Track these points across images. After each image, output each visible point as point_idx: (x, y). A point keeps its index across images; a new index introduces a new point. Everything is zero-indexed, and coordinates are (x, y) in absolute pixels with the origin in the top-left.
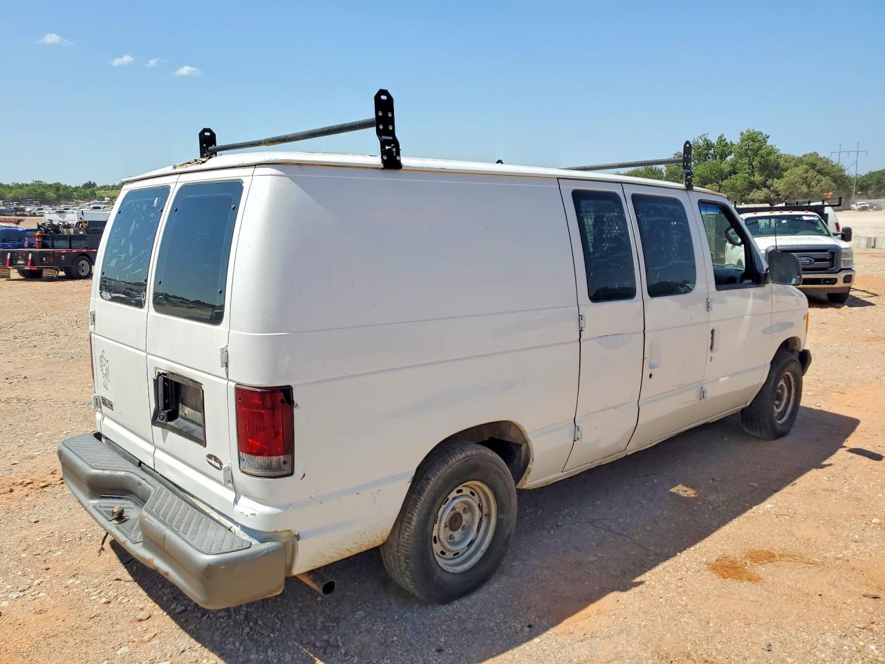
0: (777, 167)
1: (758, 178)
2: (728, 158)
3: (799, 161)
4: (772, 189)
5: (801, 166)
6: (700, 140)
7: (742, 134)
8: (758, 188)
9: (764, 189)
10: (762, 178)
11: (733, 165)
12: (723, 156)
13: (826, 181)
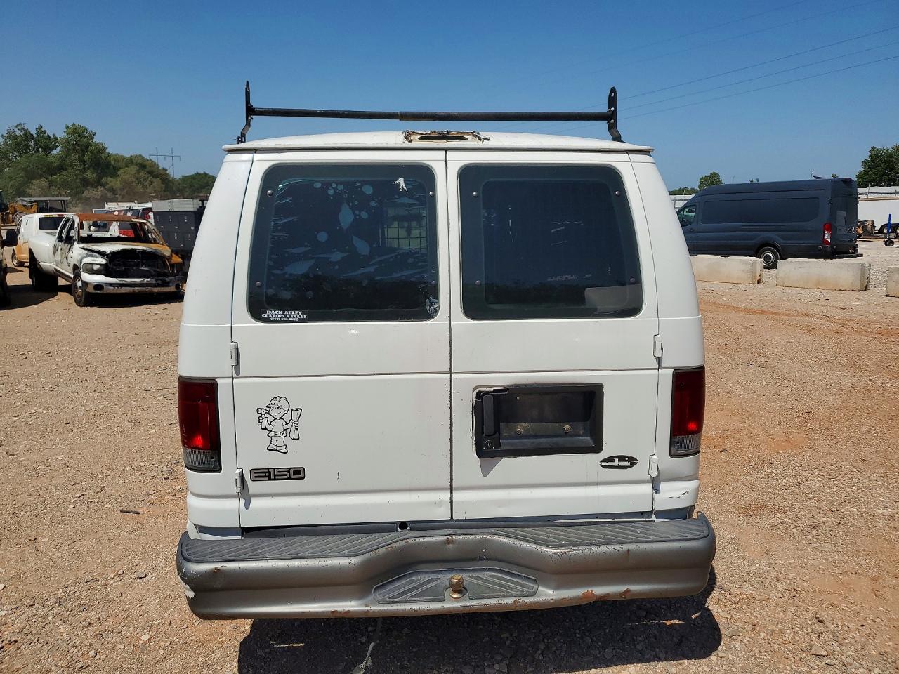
0: (108, 165)
1: (90, 175)
2: (54, 152)
3: (130, 161)
4: (107, 186)
5: (132, 167)
6: (17, 130)
7: (67, 128)
8: (92, 186)
9: (99, 187)
10: (94, 175)
11: (62, 159)
12: (47, 149)
13: (157, 181)
